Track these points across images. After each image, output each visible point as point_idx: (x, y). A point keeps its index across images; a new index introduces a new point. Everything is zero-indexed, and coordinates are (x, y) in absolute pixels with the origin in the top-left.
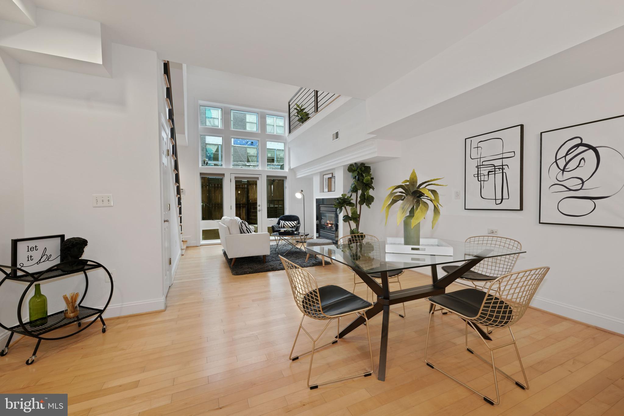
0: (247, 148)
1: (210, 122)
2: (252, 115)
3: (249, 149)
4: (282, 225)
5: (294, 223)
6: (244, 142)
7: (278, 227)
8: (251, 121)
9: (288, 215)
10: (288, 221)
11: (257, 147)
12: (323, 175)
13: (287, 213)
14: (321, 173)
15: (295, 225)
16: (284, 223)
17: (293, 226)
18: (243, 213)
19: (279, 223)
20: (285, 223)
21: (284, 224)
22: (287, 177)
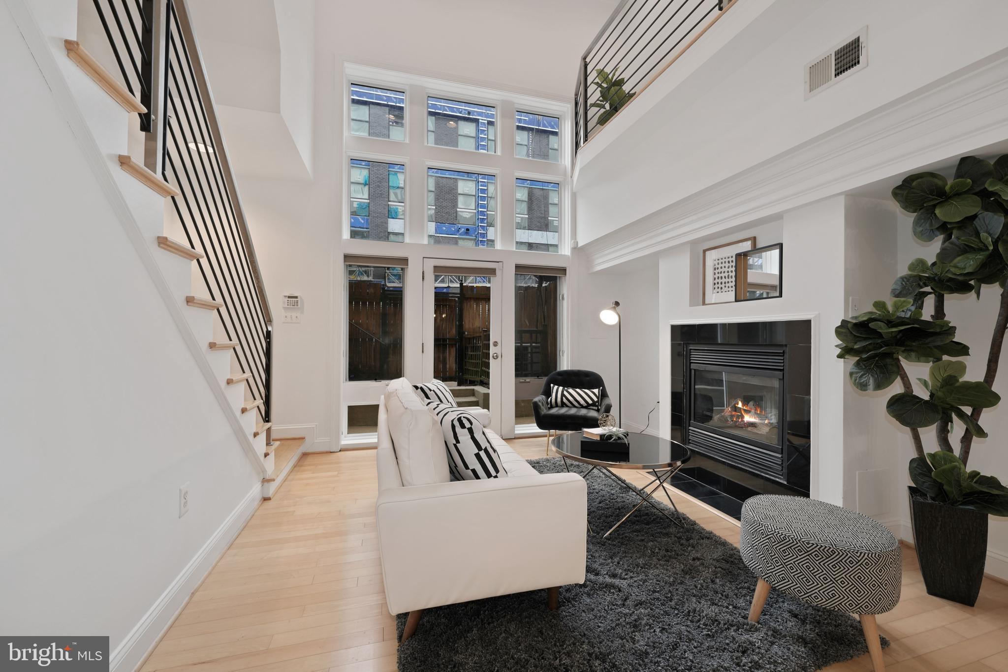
0: (459, 240)
1: (396, 194)
2: (467, 182)
3: (461, 240)
4: (559, 399)
5: (592, 394)
6: (453, 229)
7: (547, 403)
8: (466, 192)
9: (571, 369)
10: (574, 387)
11: (475, 237)
12: (705, 251)
13: (565, 364)
14: (694, 243)
15: (596, 399)
16: (563, 392)
17: (590, 402)
18: (451, 359)
19: (547, 392)
20: (565, 393)
21: (563, 395)
22: (566, 270)
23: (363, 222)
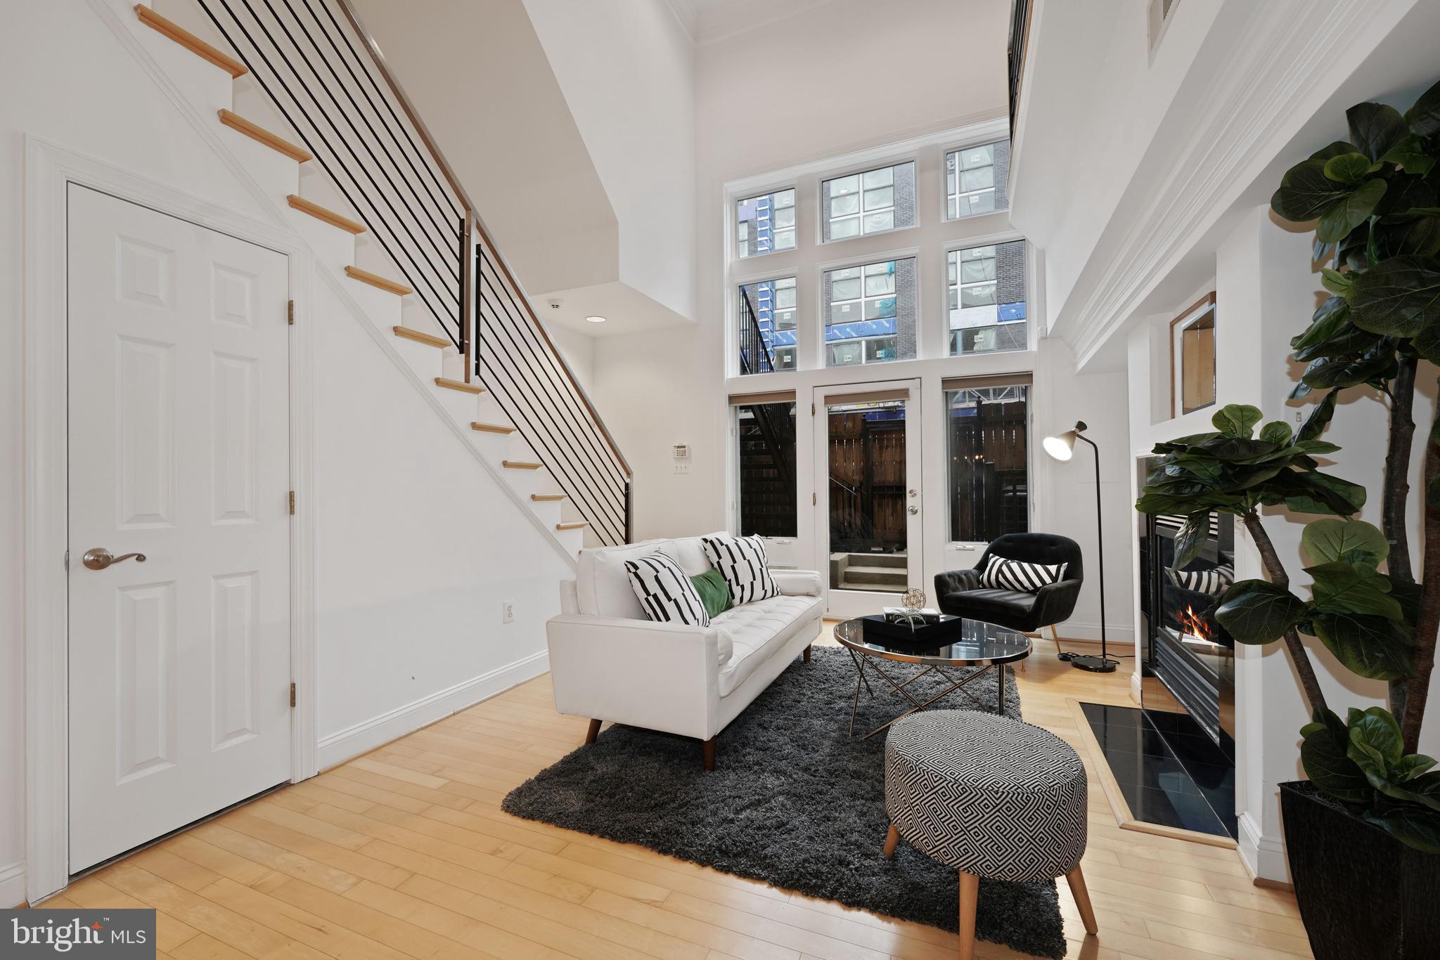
4: (995, 577)
5: (1045, 572)
7: (979, 582)
9: (1037, 532)
12: (1173, 323)
13: (1036, 523)
15: (1059, 581)
16: (1001, 566)
17: (1039, 584)
19: (982, 566)
20: (1004, 568)
21: (1000, 571)
22: (1032, 374)
23: (888, 326)
